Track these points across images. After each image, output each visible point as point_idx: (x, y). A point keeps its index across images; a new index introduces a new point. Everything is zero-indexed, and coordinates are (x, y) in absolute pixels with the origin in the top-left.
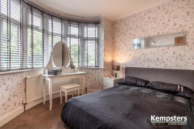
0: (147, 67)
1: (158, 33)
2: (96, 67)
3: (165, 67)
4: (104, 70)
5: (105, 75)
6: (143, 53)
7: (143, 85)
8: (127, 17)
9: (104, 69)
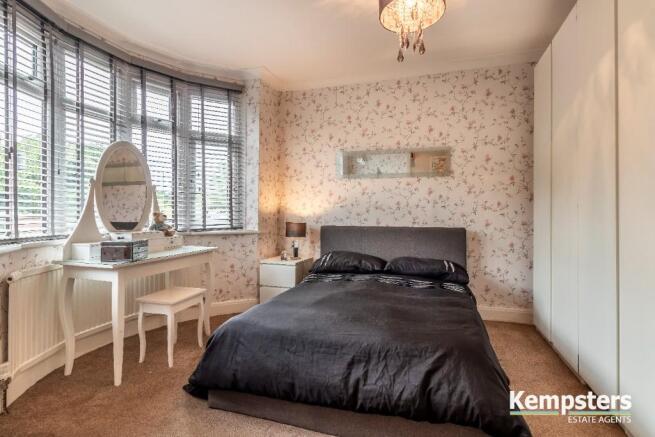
0: (375, 225)
1: (398, 143)
2: (235, 228)
3: (414, 223)
4: (260, 236)
5: (261, 254)
6: (363, 190)
7: (376, 268)
8: (322, 89)
9: (259, 234)
